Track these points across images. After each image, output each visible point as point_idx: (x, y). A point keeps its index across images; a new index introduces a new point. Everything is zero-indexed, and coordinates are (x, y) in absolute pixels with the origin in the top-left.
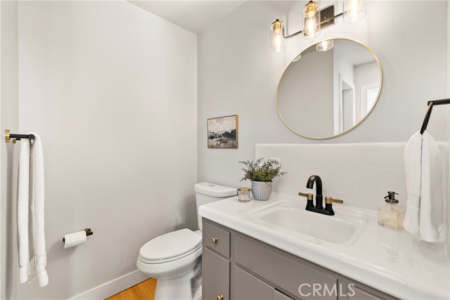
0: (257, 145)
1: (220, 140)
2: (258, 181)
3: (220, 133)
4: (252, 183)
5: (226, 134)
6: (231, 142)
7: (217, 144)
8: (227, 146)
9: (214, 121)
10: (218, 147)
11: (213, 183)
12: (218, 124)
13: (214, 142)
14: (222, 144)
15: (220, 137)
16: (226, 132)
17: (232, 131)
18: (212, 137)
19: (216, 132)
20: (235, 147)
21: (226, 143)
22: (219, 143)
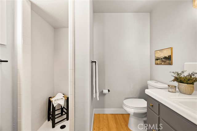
0: (185, 63)
1: (162, 61)
2: (182, 83)
3: (161, 57)
4: (178, 84)
5: (165, 58)
6: (168, 62)
7: (160, 63)
8: (166, 63)
9: (158, 51)
10: (160, 64)
11: (157, 81)
12: (161, 53)
13: (158, 62)
14: (163, 63)
15: (162, 59)
16: (165, 57)
17: (169, 56)
18: (157, 60)
19: (159, 57)
20: (171, 64)
21: (165, 62)
22: (161, 62)
